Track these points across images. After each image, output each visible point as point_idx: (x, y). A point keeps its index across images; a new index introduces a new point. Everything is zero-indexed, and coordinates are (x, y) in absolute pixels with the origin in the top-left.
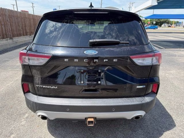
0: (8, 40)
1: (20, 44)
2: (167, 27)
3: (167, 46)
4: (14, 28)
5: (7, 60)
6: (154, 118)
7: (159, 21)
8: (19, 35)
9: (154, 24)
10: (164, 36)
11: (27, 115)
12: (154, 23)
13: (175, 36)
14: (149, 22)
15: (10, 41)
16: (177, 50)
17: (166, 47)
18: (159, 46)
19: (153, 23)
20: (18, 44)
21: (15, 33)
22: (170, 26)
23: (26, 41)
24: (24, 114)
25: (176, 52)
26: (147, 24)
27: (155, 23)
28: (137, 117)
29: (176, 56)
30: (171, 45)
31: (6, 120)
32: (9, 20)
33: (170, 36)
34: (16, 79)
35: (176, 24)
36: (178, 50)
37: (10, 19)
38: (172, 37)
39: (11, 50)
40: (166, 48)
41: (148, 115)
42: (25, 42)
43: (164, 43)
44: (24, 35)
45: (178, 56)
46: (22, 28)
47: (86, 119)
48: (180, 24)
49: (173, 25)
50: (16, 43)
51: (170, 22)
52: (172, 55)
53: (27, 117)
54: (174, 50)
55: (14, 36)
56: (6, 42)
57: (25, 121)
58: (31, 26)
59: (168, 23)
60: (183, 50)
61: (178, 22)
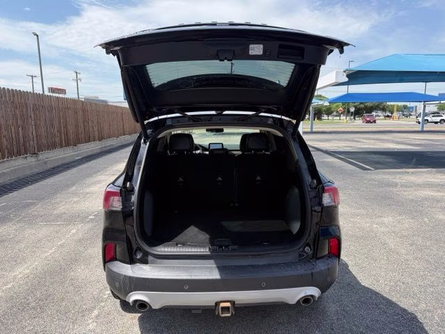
0: (28, 158)
1: (52, 166)
2: (383, 117)
3: (378, 163)
4: (43, 131)
5: (32, 204)
6: (344, 310)
7: (362, 106)
8: (52, 146)
9: (352, 113)
10: (374, 141)
11: (96, 312)
12: (352, 110)
13: (399, 140)
14: (341, 108)
15: (31, 160)
16: (399, 173)
17: (378, 166)
18: (363, 163)
19: (348, 111)
20: (50, 166)
21: (44, 141)
22: (388, 116)
23: (65, 158)
24: (91, 310)
25: (398, 176)
26: (337, 112)
27: (355, 111)
28: (306, 300)
29: (396, 185)
30: (388, 160)
31: (57, 322)
32: (32, 116)
33: (388, 141)
34: (59, 243)
35: (403, 111)
36: (403, 173)
37: (35, 114)
38: (393, 142)
39: (36, 181)
40: (376, 169)
41: (334, 306)
42: (64, 162)
43: (373, 156)
44: (61, 147)
45: (402, 186)
46: (59, 131)
47: (217, 304)
48: (412, 112)
49: (395, 114)
50: (45, 163)
51: (388, 106)
52: (389, 184)
53: (97, 317)
54: (394, 173)
55: (41, 148)
56: (24, 161)
57: (95, 324)
58: (77, 126)
59: (384, 110)
60: (412, 173)
61: (405, 107)
